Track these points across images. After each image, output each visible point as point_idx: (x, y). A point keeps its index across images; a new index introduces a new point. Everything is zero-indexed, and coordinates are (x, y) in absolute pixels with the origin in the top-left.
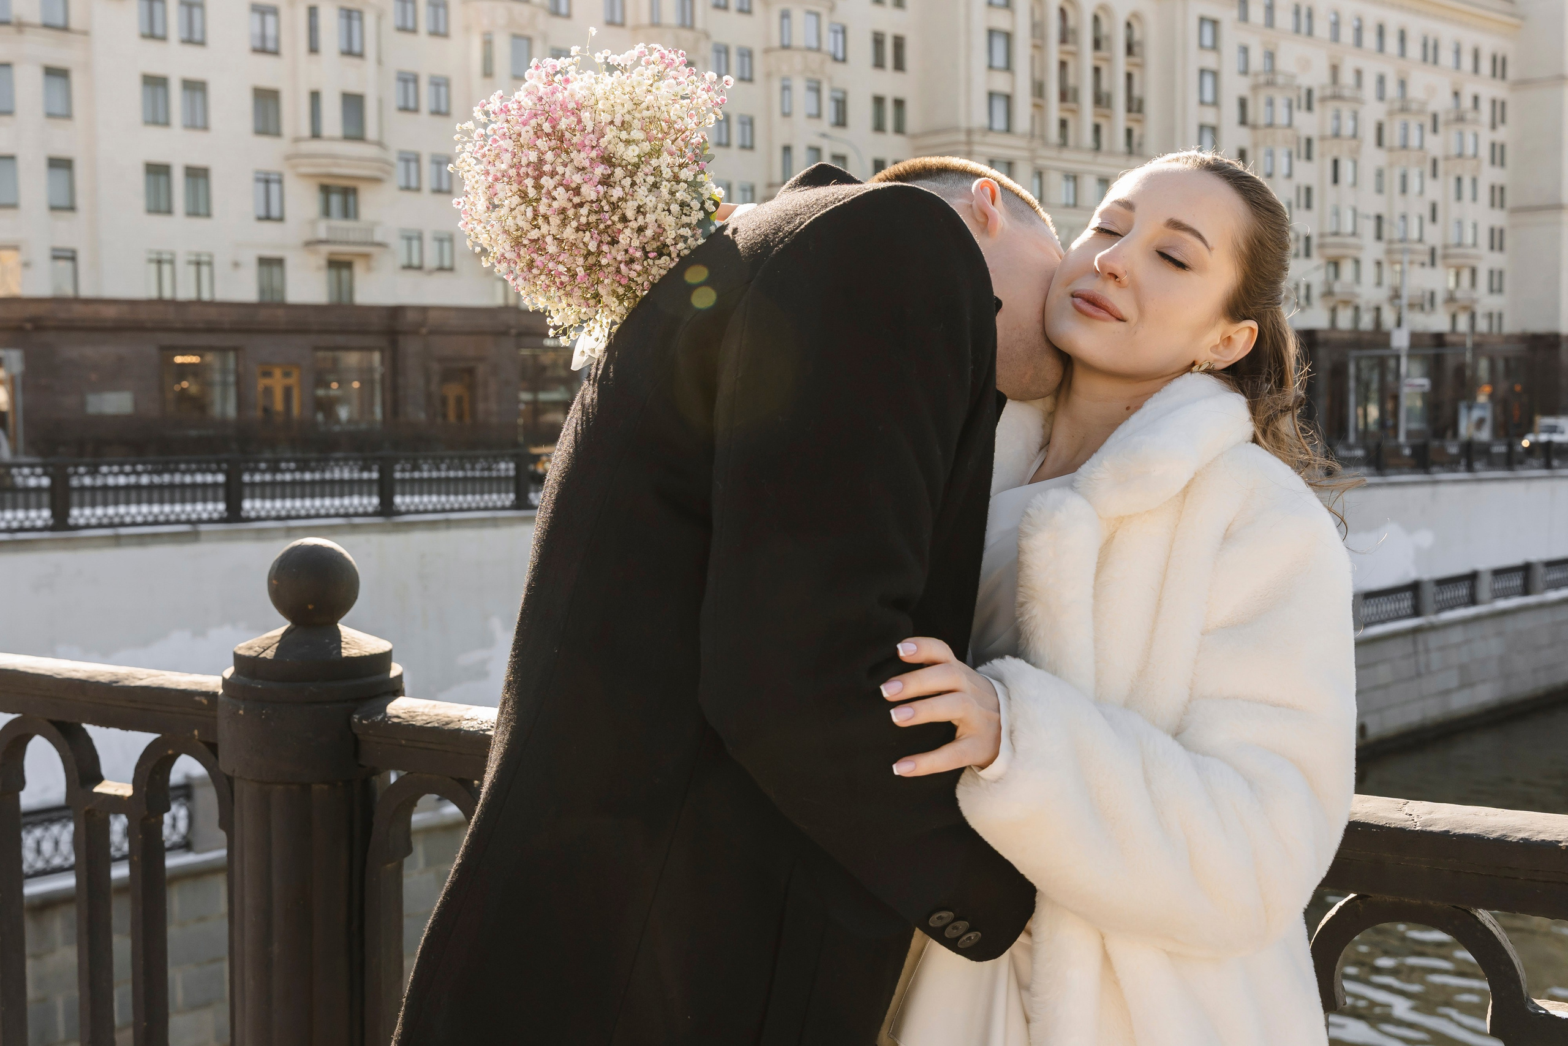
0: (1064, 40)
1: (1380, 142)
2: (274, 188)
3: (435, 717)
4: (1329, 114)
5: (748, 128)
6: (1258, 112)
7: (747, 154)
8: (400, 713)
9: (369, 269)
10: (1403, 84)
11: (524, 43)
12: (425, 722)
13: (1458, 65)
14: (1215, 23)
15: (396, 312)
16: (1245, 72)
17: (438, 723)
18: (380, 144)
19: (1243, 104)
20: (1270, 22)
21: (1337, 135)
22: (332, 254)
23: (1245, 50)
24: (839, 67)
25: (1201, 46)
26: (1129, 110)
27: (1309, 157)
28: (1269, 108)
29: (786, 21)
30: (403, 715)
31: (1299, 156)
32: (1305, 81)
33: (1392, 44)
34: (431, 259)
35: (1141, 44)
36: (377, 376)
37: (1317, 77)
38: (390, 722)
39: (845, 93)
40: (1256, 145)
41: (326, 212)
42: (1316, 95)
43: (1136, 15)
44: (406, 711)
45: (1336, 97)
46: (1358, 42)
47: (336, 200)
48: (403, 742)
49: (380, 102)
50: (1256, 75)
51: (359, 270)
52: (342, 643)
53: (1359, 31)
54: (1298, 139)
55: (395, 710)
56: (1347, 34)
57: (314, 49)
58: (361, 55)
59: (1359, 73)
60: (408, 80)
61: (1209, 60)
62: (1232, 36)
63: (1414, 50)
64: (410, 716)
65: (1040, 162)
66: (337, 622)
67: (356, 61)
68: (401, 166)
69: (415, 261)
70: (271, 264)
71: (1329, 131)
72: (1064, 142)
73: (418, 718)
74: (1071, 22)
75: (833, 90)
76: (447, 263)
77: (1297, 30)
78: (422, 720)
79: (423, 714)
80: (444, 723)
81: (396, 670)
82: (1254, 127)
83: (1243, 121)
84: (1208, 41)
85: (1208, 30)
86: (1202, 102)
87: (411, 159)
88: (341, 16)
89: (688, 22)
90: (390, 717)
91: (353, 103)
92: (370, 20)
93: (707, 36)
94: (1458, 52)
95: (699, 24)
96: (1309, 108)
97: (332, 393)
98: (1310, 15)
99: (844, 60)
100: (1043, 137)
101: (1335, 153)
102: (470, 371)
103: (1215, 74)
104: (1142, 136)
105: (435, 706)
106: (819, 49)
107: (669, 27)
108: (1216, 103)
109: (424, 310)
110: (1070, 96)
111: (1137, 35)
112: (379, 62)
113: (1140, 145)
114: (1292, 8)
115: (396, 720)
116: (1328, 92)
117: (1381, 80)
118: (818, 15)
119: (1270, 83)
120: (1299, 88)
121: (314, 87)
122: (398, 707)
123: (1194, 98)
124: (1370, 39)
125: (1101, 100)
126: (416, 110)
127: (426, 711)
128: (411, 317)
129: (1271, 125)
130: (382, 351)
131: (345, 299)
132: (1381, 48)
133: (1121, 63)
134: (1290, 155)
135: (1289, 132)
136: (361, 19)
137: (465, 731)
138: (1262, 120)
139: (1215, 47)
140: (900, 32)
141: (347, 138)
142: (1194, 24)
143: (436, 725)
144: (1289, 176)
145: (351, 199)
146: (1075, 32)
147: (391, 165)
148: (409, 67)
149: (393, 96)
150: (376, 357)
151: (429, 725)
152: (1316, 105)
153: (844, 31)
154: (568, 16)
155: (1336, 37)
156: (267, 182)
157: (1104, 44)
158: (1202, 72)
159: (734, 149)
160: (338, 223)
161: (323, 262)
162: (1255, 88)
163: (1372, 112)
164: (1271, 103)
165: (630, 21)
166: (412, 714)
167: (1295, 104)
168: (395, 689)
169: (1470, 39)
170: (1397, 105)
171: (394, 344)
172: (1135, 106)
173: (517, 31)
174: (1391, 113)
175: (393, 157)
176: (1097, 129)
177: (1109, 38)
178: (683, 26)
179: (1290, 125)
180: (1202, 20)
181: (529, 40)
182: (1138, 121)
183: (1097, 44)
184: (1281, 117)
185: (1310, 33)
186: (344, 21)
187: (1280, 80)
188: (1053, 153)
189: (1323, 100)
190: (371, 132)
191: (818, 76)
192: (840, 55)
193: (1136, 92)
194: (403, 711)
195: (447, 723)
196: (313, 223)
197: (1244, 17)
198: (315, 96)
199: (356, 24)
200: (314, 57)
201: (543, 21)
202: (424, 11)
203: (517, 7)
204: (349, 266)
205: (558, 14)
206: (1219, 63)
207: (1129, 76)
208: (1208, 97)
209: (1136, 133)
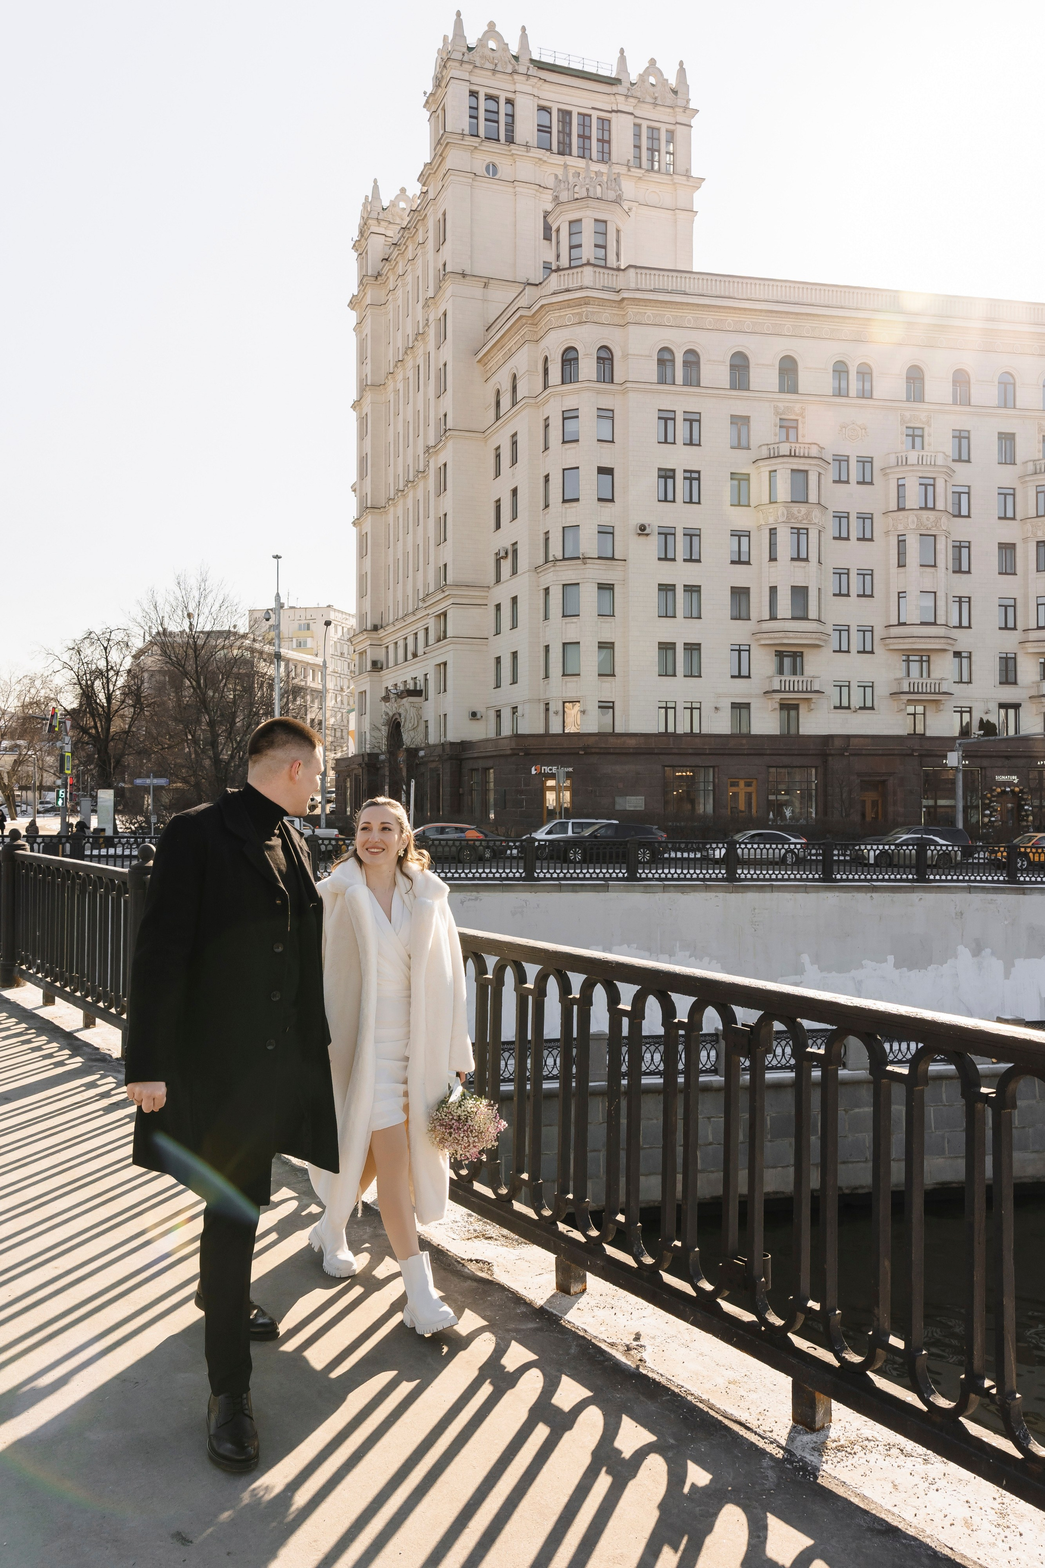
2: (744, 655)
9: (811, 709)
11: (931, 539)
15: (827, 739)
18: (819, 620)
22: (781, 699)
34: (856, 702)
36: (814, 786)
41: (781, 671)
47: (787, 661)
49: (820, 590)
51: (802, 711)
57: (773, 558)
58: (806, 560)
60: (842, 573)
67: (803, 564)
68: (836, 635)
69: (845, 703)
70: (740, 708)
76: (869, 704)
87: (843, 630)
88: (794, 533)
92: (813, 535)
97: (780, 798)
102: (884, 782)
109: (848, 737)
112: (820, 563)
121: (773, 584)
126: (848, 595)
128: (837, 743)
130: (816, 768)
131: (793, 731)
136: (807, 534)
141: (795, 618)
145: (799, 660)
147: (828, 635)
148: (844, 564)
149: (831, 585)
150: (813, 773)
156: (740, 651)
160: (788, 677)
161: (777, 706)
171: (825, 762)
173: (926, 531)
175: (829, 629)
181: (935, 537)
186: (796, 536)
190: (813, 613)
196: (771, 678)
198: (773, 590)
199: (803, 538)
200: (773, 563)
201: (945, 522)
202: (854, 523)
203: (925, 514)
204: (796, 707)
205: (959, 516)
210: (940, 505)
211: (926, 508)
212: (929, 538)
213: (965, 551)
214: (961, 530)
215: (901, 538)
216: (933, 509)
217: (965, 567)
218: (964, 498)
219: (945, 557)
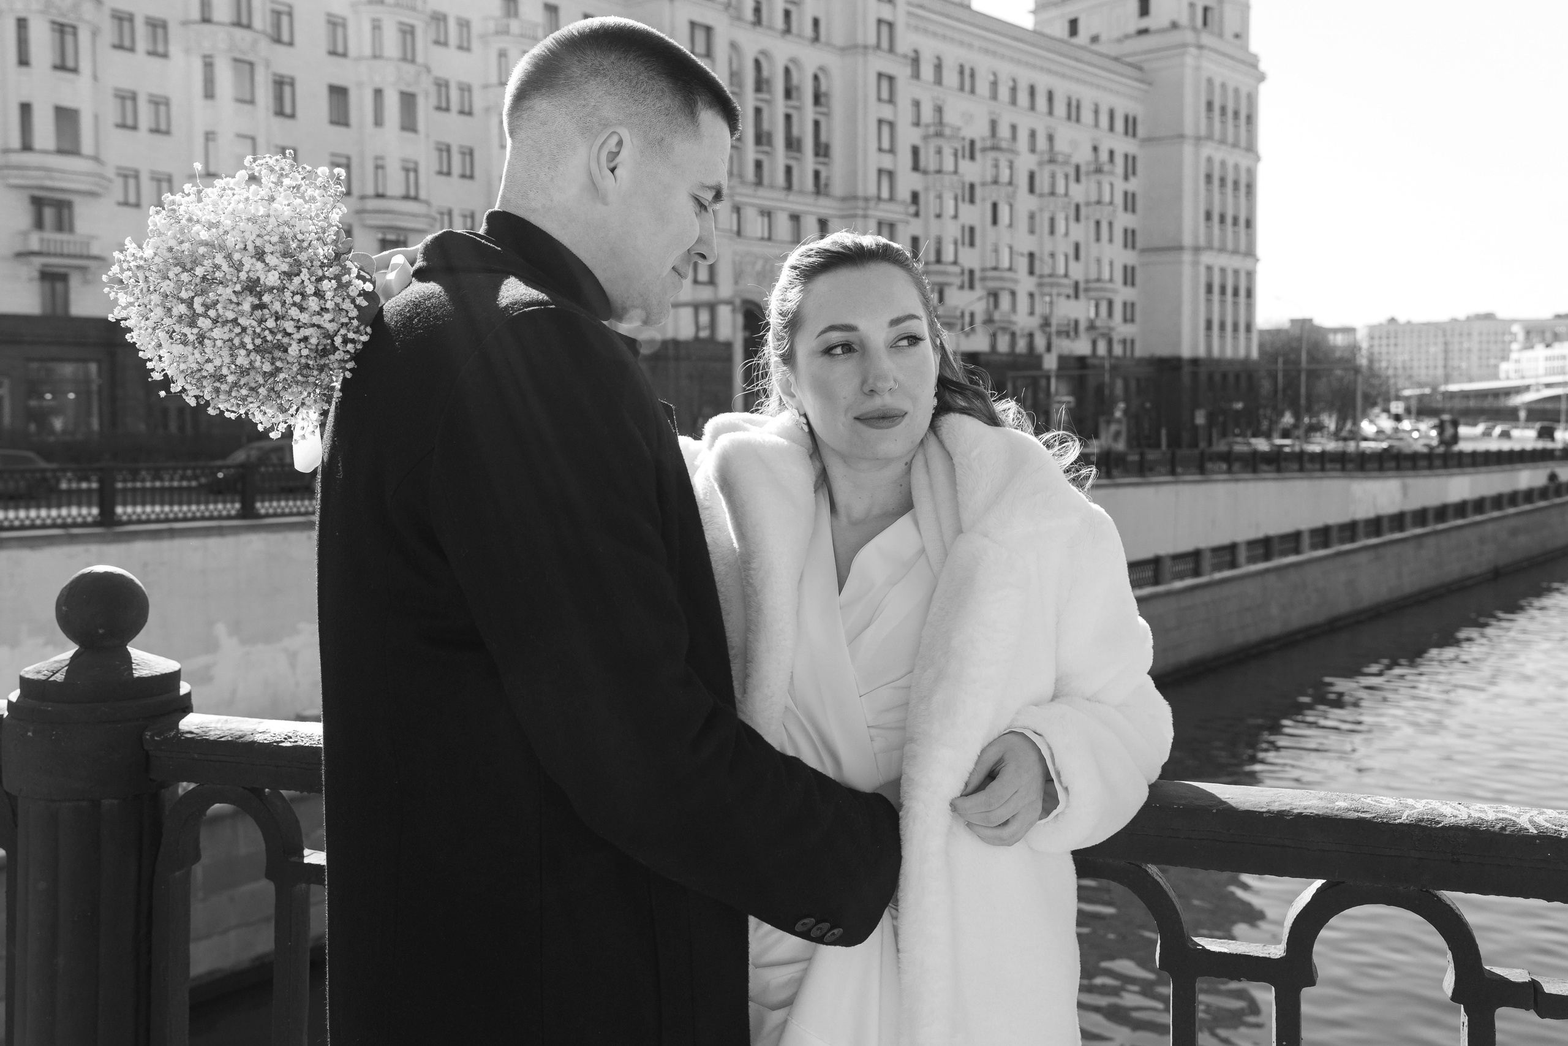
0: (758, 88)
1: (1032, 190)
3: (228, 731)
4: (989, 163)
5: (468, 158)
6: (928, 159)
7: (467, 183)
8: (193, 729)
9: (86, 282)
10: (1051, 138)
11: (247, 67)
12: (218, 737)
13: (1097, 125)
14: (891, 79)
16: (917, 124)
17: (231, 737)
18: (96, 159)
19: (915, 151)
20: (938, 81)
21: (995, 182)
22: (45, 265)
23: (917, 104)
25: (879, 99)
26: (817, 154)
27: (972, 201)
28: (938, 156)
29: (503, 59)
30: (196, 731)
31: (963, 200)
32: (969, 133)
33: (1041, 102)
35: (826, 95)
36: (94, 387)
37: (978, 130)
38: (183, 738)
40: (927, 189)
41: (39, 224)
42: (978, 145)
43: (822, 69)
44: (199, 727)
45: (995, 148)
46: (1014, 101)
47: (49, 213)
48: (196, 756)
49: (96, 117)
50: (927, 126)
51: (75, 282)
52: (133, 665)
53: (1014, 90)
54: (963, 184)
55: (187, 726)
56: (1004, 92)
57: (23, 61)
58: (75, 70)
59: (1014, 128)
60: (127, 98)
61: (886, 112)
62: (906, 90)
63: (1060, 109)
64: (203, 731)
65: (738, 199)
66: (126, 645)
67: (69, 76)
68: (119, 182)
71: (989, 179)
72: (759, 182)
73: (212, 733)
74: (765, 73)
77: (962, 88)
78: (216, 735)
79: (216, 729)
80: (237, 736)
81: (184, 688)
82: (925, 172)
83: (916, 167)
84: (885, 95)
85: (885, 84)
86: (880, 150)
87: (129, 175)
88: (53, 30)
89: (409, 56)
90: (183, 733)
91: (66, 117)
92: (84, 36)
93: (428, 70)
94: (1096, 112)
95: (420, 59)
96: (972, 157)
97: (45, 403)
98: (972, 75)
100: (741, 176)
101: (994, 198)
103: (891, 125)
104: (828, 178)
105: (226, 721)
107: (389, 59)
108: (892, 151)
110: (764, 140)
111: (823, 88)
112: (95, 78)
113: (827, 185)
114: (957, 69)
115: (189, 736)
116: (988, 143)
117: (1033, 134)
119: (939, 135)
120: (963, 139)
121: (25, 99)
122: (190, 723)
123: (873, 145)
124: (1023, 98)
125: (792, 144)
126: (135, 128)
127: (219, 726)
129: (939, 172)
130: (99, 362)
131: (60, 311)
132: (1033, 107)
133: (809, 112)
134: (956, 199)
135: (955, 178)
136: (75, 34)
137: (259, 743)
138: (932, 167)
139: (891, 101)
141: (60, 151)
142: (873, 79)
143: (230, 739)
144: (956, 217)
145: (66, 212)
146: (768, 82)
147: (110, 181)
148: (127, 84)
149: (111, 112)
150: (93, 367)
151: (222, 739)
152: (978, 155)
154: (291, 44)
155: (994, 96)
157: (794, 94)
158: (880, 122)
159: (455, 179)
160: (51, 235)
161: (36, 274)
162: (926, 138)
163: (1026, 162)
164: (939, 152)
165: (352, 51)
166: (204, 729)
167: (960, 154)
168: (185, 706)
169: (1106, 101)
170: (1046, 157)
171: (112, 356)
172: (822, 150)
173: (239, 56)
174: (1041, 164)
175: (110, 172)
176: (789, 170)
177: (798, 88)
178: (404, 59)
179: (956, 172)
180: (880, 75)
181: (251, 64)
182: (824, 164)
183: (788, 94)
184: (949, 164)
185: (973, 91)
186: (57, 35)
187: (947, 131)
188: (750, 191)
189: (984, 150)
190: (87, 146)
193: (823, 138)
194: (196, 727)
195: (241, 737)
196: (25, 234)
197: (916, 75)
198: (26, 109)
199: (69, 39)
200: (24, 69)
201: (265, 48)
202: (141, 30)
203: (239, 33)
204: (64, 278)
205: (278, 40)
206: (895, 114)
207: (817, 124)
208: (886, 145)
209: (823, 175)
210: (258, 23)
211: (238, 24)
212: (245, 66)
213: (287, 90)
214: (284, 61)
215: (208, 60)
216: (249, 27)
217: (288, 110)
218: (285, 20)
219: (264, 94)
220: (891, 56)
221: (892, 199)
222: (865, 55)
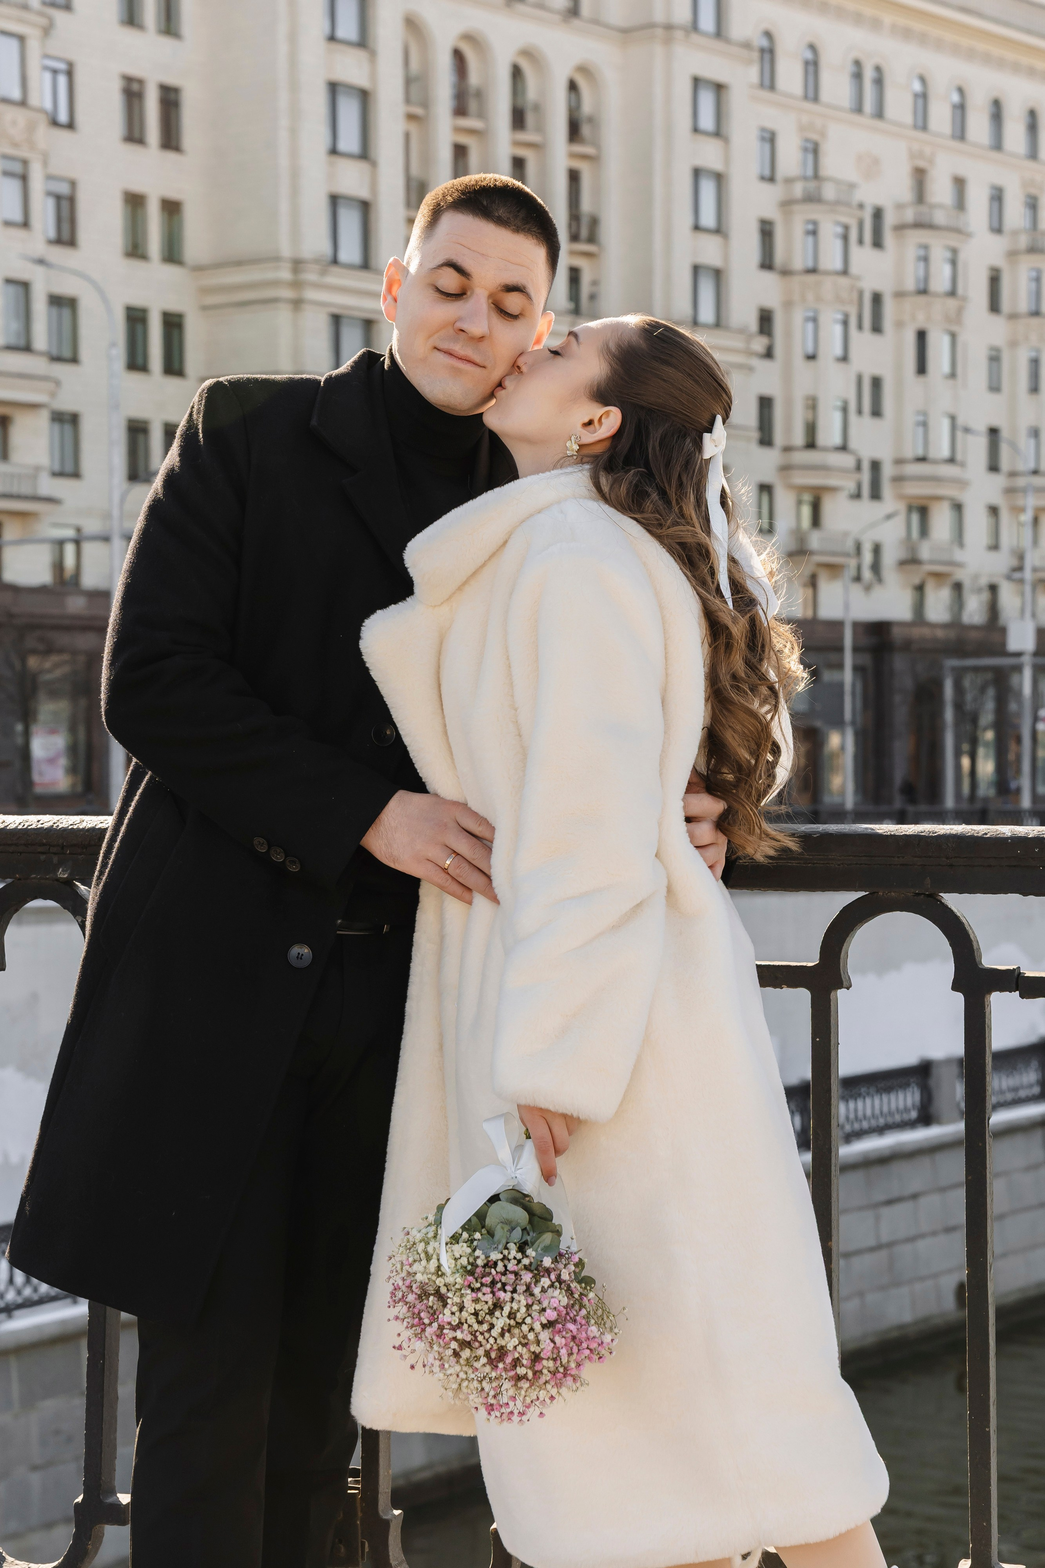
0: (460, 110)
1: (994, 306)
4: (911, 253)
6: (792, 246)
10: (1033, 203)
14: (719, 88)
16: (770, 177)
19: (766, 231)
21: (923, 290)
23: (770, 138)
24: (64, 135)
25: (696, 129)
26: (575, 235)
27: (877, 328)
28: (810, 240)
31: (860, 327)
32: (872, 194)
33: (1016, 133)
35: (593, 121)
37: (890, 189)
39: (73, 184)
40: (788, 304)
42: (890, 219)
43: (583, 69)
45: (923, 224)
46: (960, 133)
50: (789, 181)
53: (961, 109)
54: (860, 294)
56: (941, 115)
59: (960, 183)
61: (710, 154)
62: (748, 112)
71: (910, 284)
74: (474, 79)
75: (49, 177)
77: (859, 109)
82: (786, 273)
83: (767, 264)
84: (707, 121)
85: (707, 100)
86: (697, 228)
96: (878, 243)
98: (879, 82)
99: (71, 126)
101: (921, 321)
103: (719, 178)
104: (595, 283)
106: (23, 103)
108: (720, 229)
111: (587, 108)
113: (593, 297)
114: (850, 68)
116: (909, 215)
117: (997, 197)
118: (21, 39)
119: (813, 198)
120: (861, 206)
123: (683, 219)
124: (979, 125)
129: (813, 271)
132: (998, 145)
133: (560, 153)
134: (845, 323)
135: (843, 281)
138: (800, 261)
139: (719, 132)
140: (171, 80)
142: (684, 89)
144: (844, 358)
146: (480, 95)
152: (889, 237)
153: (70, 74)
155: (922, 123)
157: (530, 119)
158: (697, 173)
162: (787, 204)
163: (983, 251)
164: (813, 231)
167: (854, 235)
170: (1023, 241)
174: (1012, 254)
177: (538, 108)
179: (845, 272)
180: (698, 83)
182: (589, 255)
183: (518, 119)
184: (832, 258)
185: (879, 114)
187: (829, 192)
189: (900, 228)
191: (24, 153)
192: (63, 117)
193: (586, 206)
197: (769, 82)
206: (727, 160)
207: (574, 177)
208: (708, 219)
209: (586, 279)
220: (718, 45)
221: (718, 324)
222: (668, 41)
